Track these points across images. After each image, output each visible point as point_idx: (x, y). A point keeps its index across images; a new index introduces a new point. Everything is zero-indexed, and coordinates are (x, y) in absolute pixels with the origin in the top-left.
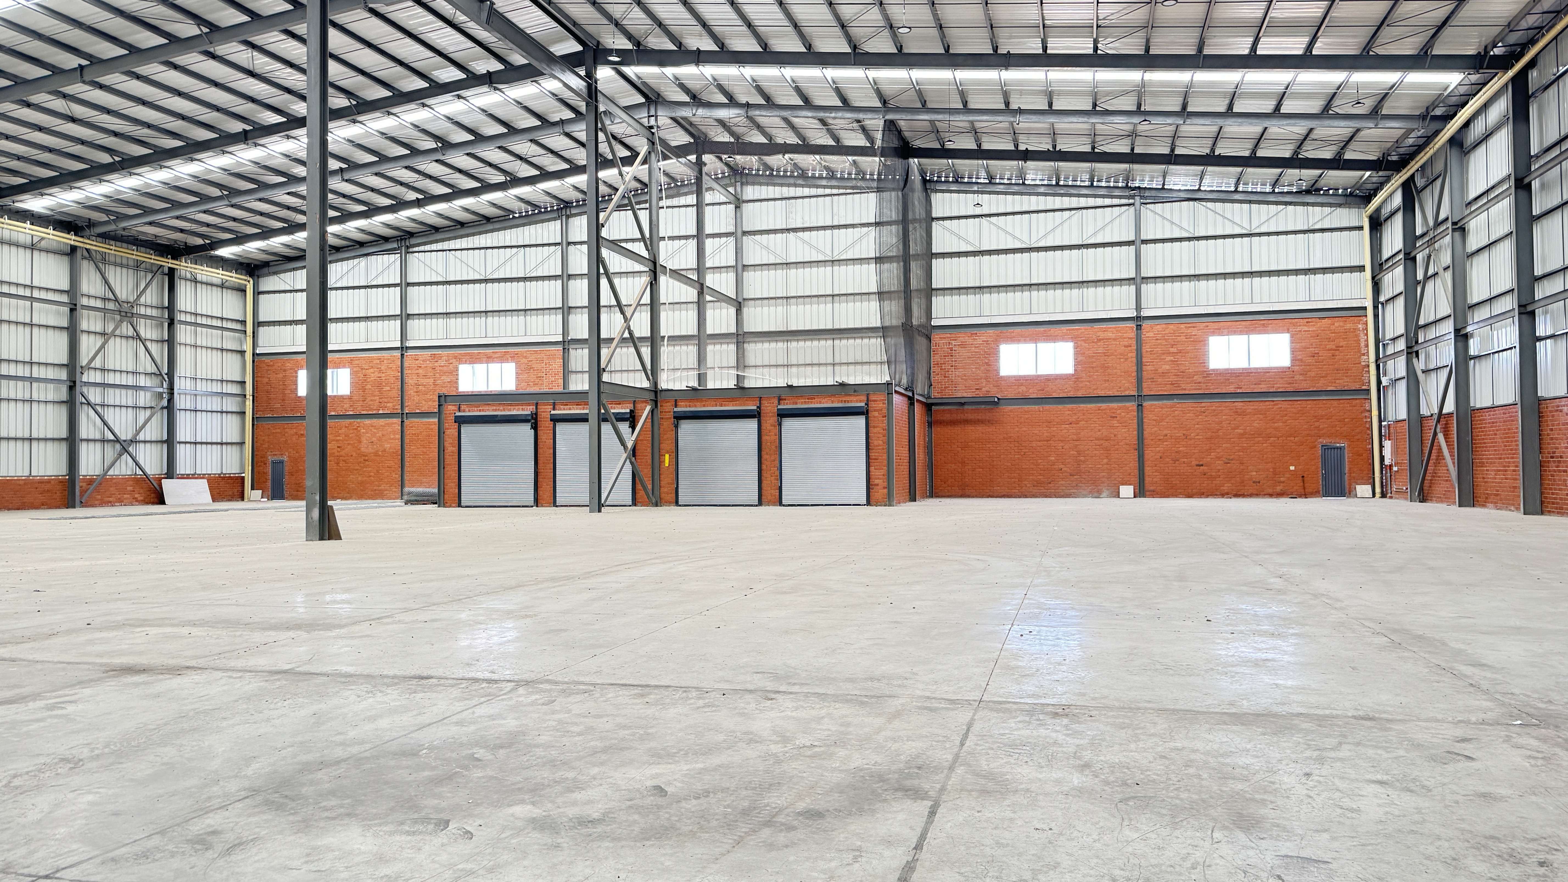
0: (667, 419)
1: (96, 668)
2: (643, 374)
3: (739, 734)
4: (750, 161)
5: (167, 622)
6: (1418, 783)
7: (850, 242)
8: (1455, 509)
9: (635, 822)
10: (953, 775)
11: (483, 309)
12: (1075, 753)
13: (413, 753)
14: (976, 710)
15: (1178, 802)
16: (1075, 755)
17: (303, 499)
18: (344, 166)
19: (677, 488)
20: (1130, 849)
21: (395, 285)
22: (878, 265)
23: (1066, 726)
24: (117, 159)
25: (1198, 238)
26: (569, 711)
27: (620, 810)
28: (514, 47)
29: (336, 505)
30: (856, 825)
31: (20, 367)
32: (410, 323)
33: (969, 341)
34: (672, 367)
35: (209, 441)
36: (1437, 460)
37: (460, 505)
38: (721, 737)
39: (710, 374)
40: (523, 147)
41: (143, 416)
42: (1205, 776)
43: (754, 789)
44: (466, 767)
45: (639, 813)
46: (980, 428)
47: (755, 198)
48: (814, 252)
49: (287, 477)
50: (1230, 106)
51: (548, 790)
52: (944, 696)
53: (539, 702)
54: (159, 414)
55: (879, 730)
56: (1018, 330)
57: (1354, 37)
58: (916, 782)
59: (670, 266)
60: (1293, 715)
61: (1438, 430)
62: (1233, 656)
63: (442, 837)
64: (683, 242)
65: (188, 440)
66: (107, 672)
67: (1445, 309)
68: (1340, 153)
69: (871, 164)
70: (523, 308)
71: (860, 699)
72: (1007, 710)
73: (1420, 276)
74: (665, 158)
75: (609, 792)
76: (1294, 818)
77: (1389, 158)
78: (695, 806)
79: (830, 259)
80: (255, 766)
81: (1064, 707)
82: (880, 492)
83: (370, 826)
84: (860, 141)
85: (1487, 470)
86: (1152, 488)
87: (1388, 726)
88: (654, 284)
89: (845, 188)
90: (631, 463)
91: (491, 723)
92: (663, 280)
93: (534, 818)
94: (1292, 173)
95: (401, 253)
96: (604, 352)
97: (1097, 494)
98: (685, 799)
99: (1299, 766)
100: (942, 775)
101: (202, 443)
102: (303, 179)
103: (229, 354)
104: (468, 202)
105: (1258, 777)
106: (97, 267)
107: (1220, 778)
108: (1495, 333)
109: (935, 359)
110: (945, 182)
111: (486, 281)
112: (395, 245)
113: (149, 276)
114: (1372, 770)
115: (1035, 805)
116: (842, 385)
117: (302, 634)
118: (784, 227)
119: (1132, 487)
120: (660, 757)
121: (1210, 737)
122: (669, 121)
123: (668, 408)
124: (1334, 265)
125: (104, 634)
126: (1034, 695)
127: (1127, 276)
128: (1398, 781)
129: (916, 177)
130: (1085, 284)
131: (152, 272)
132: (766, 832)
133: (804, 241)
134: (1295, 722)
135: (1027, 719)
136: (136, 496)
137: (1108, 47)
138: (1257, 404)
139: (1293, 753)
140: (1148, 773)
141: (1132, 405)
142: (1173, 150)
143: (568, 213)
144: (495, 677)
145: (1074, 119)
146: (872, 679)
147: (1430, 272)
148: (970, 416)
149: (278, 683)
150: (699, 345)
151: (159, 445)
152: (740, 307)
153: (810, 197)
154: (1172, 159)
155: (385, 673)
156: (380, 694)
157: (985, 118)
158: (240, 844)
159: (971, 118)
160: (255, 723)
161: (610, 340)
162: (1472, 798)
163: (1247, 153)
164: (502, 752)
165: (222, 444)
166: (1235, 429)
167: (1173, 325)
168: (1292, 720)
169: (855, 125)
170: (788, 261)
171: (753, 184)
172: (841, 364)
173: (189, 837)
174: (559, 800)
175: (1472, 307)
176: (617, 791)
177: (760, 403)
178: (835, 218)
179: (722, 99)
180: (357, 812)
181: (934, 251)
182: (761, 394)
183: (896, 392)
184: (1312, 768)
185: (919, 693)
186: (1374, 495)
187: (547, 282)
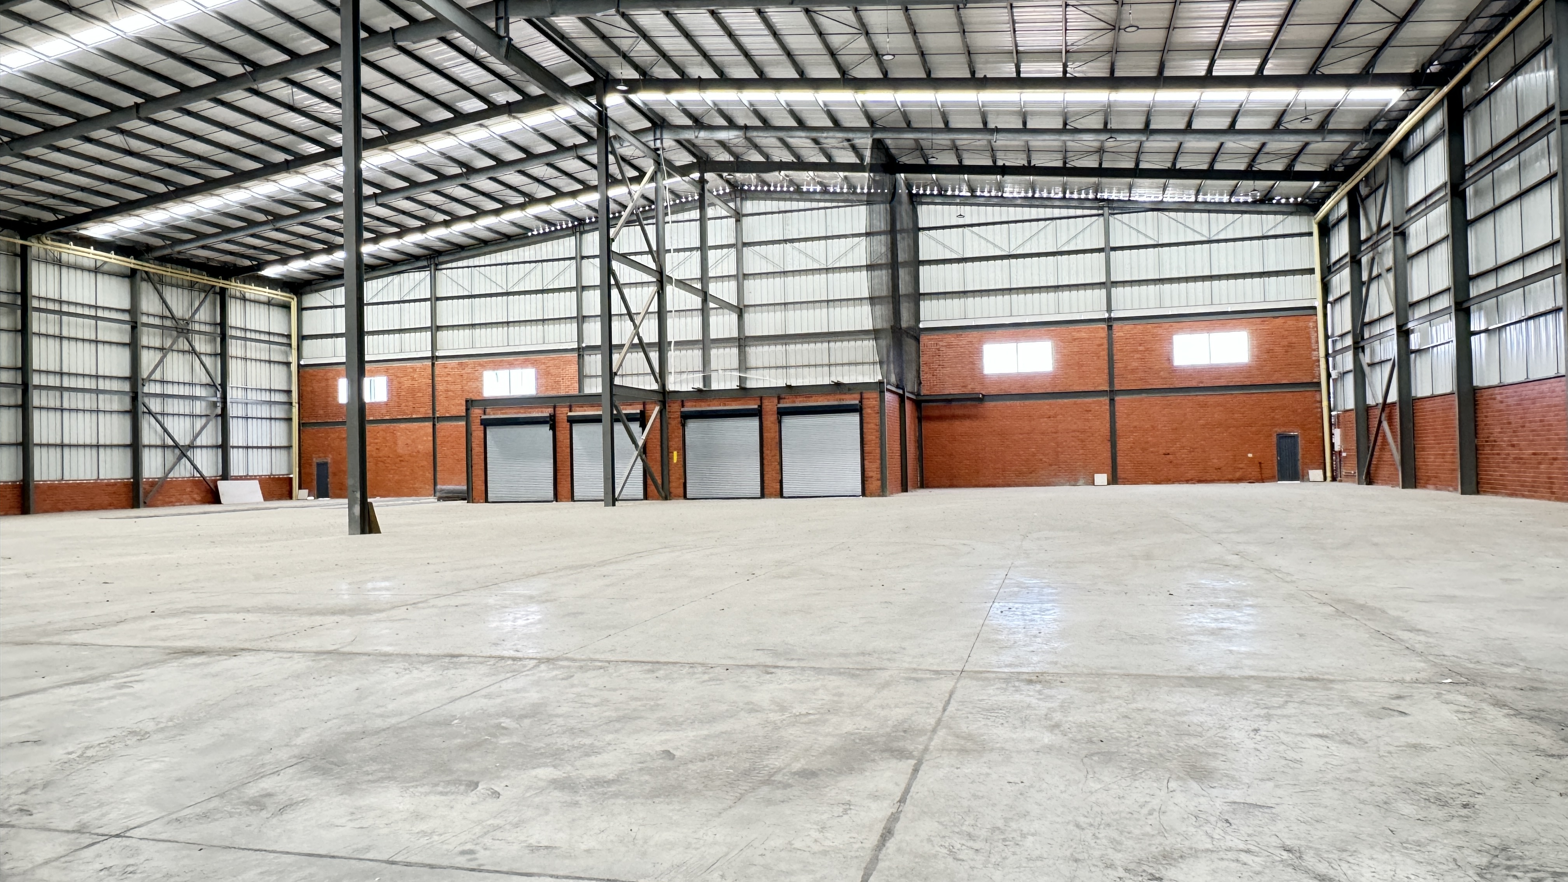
0: (675, 418)
1: (160, 651)
2: (652, 377)
3: (740, 704)
4: (749, 179)
5: (223, 609)
6: (1355, 737)
7: (842, 251)
8: (1399, 490)
9: (647, 782)
10: (936, 737)
11: (505, 320)
12: (1047, 715)
13: (446, 723)
14: (958, 679)
15: (1138, 756)
16: (1046, 717)
17: (345, 497)
18: (378, 191)
19: (685, 484)
20: (1093, 799)
21: (426, 300)
22: (869, 272)
23: (1039, 691)
24: (172, 188)
25: (1162, 245)
26: (586, 686)
27: (633, 772)
28: (531, 79)
29: (376, 502)
30: (847, 782)
31: (87, 380)
32: (440, 334)
33: (955, 342)
34: (678, 370)
35: (260, 445)
36: (1382, 445)
37: (486, 501)
38: (724, 707)
39: (714, 376)
40: (540, 170)
41: (199, 423)
42: (1163, 733)
43: (754, 752)
44: (494, 735)
45: (650, 774)
46: (967, 423)
47: (754, 212)
48: (809, 261)
49: (331, 477)
50: (1189, 123)
51: (567, 755)
52: (930, 668)
53: (560, 677)
54: (214, 421)
55: (870, 698)
56: (999, 330)
57: (1303, 58)
58: (901, 744)
59: (675, 276)
60: (1244, 677)
61: (1383, 418)
62: (1192, 626)
63: (472, 797)
64: (688, 253)
65: (241, 445)
66: (170, 654)
67: (1388, 307)
68: (1291, 165)
69: (862, 179)
70: (541, 318)
71: (853, 672)
72: (986, 679)
73: (1365, 277)
74: (670, 176)
75: (623, 757)
76: (1242, 769)
77: (1336, 169)
78: (700, 767)
79: (825, 267)
80: (304, 736)
81: (1038, 675)
82: (874, 484)
83: (408, 788)
84: (852, 159)
85: (1428, 455)
86: (1123, 476)
87: (1330, 685)
88: (661, 293)
89: (838, 201)
90: (643, 460)
91: (516, 696)
92: (669, 289)
93: (555, 779)
94: (1247, 184)
95: (430, 270)
96: (616, 357)
97: (1074, 482)
98: (691, 762)
99: (1248, 722)
100: (926, 737)
101: (253, 447)
102: (339, 205)
103: (276, 366)
104: (490, 221)
105: (1211, 733)
106: (155, 288)
107: (1176, 734)
108: (1434, 328)
109: (923, 359)
110: (930, 195)
111: (508, 294)
112: (425, 263)
113: (203, 295)
114: (1315, 725)
115: (1009, 762)
116: (838, 384)
117: (346, 619)
118: (782, 238)
119: (1106, 475)
120: (668, 724)
121: (1169, 698)
122: (674, 143)
123: (675, 408)
124: (1286, 269)
125: (167, 621)
126: (1011, 664)
127: (1098, 281)
128: (1337, 734)
129: (902, 191)
130: (1060, 288)
131: (205, 291)
132: (764, 790)
133: (800, 251)
134: (1246, 684)
135: (1004, 686)
136: (194, 496)
137: (1076, 70)
138: (1218, 397)
139: (1243, 711)
140: (1112, 731)
141: (1105, 400)
142: (1137, 164)
143: (582, 230)
144: (519, 655)
145: (1046, 137)
146: (863, 654)
147: (1375, 273)
148: (957, 412)
149: (324, 662)
150: (703, 349)
151: (214, 450)
152: (742, 313)
153: (805, 210)
154: (1137, 173)
155: (420, 652)
156: (416, 671)
157: (965, 136)
158: (291, 805)
159: (952, 137)
160: (304, 698)
161: (621, 346)
162: (1403, 748)
163: (1205, 167)
164: (527, 722)
165: (271, 448)
166: (1197, 420)
167: (1140, 327)
168: (1244, 682)
169: (846, 144)
170: (786, 270)
171: (753, 199)
172: (836, 365)
173: (246, 799)
174: (578, 764)
175: (1414, 305)
176: (629, 755)
177: (761, 403)
178: (830, 229)
179: (723, 122)
180: (396, 775)
181: (921, 259)
182: (762, 394)
183: (888, 390)
184: (1260, 724)
185: (906, 665)
186: (1325, 479)
187: (562, 294)
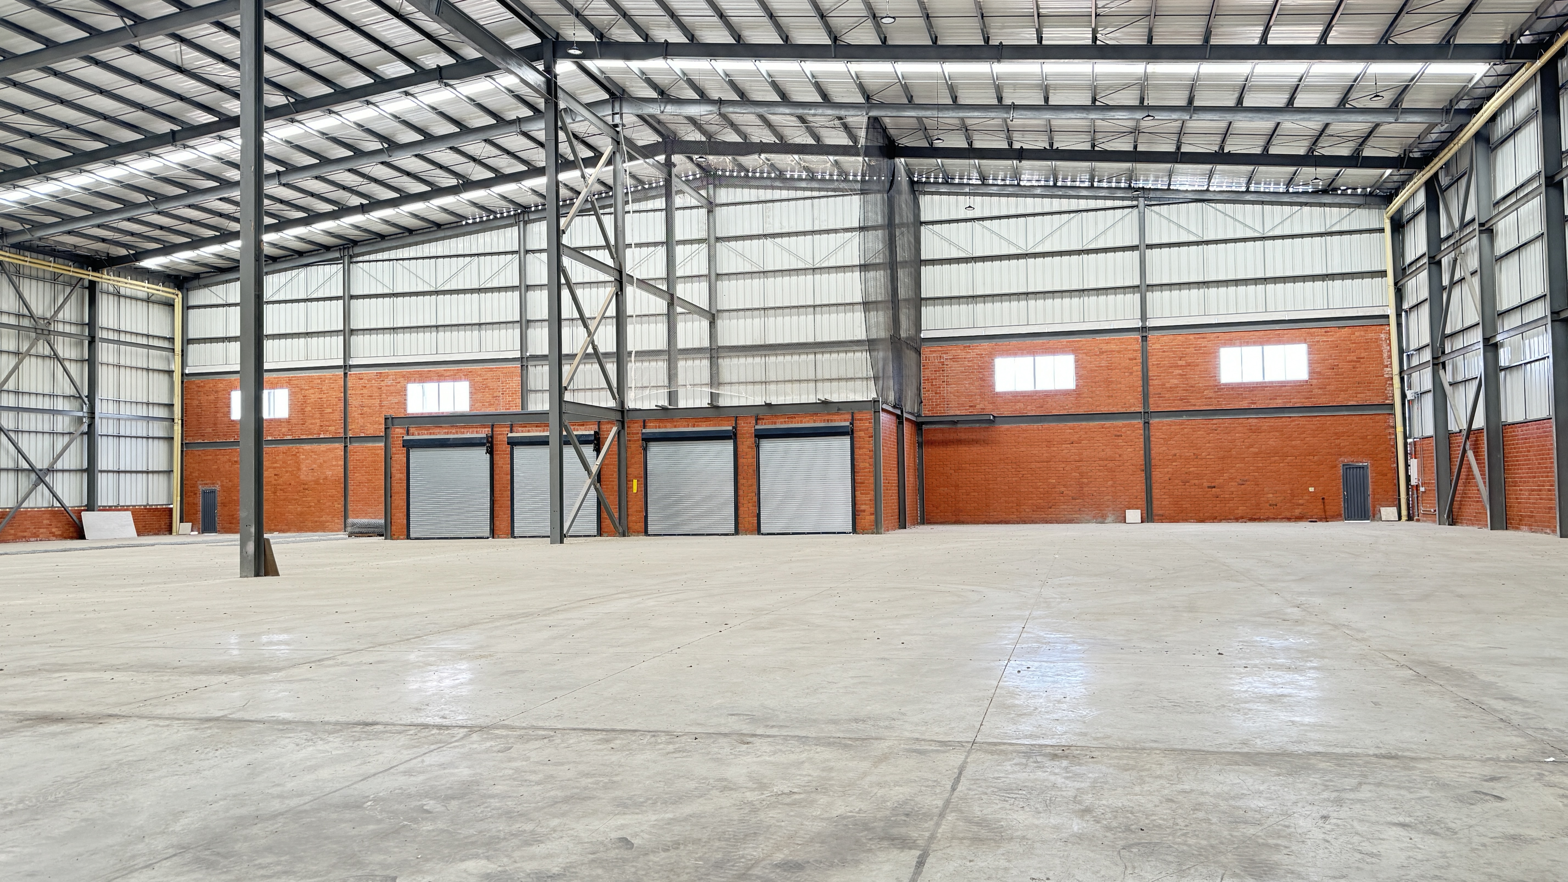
0: (635, 441)
1: (11, 717)
2: (609, 392)
3: (711, 781)
4: (722, 162)
5: (87, 666)
6: (1443, 825)
7: (832, 248)
8: (1487, 532)
9: (598, 876)
10: (944, 822)
11: (434, 323)
12: (1075, 797)
13: (357, 805)
14: (969, 752)
15: (1185, 848)
16: (1075, 800)
17: (236, 533)
18: (281, 169)
19: (646, 517)
21: (337, 298)
22: (863, 273)
23: (1066, 768)
24: (33, 162)
25: (1207, 242)
26: (527, 759)
27: (582, 864)
28: (467, 39)
29: (274, 538)
32: (353, 339)
33: (962, 354)
34: (639, 385)
35: (134, 469)
36: (1467, 479)
37: (408, 537)
38: (692, 785)
39: (681, 392)
40: (476, 147)
41: (61, 442)
42: (1214, 820)
43: (728, 840)
44: (414, 820)
45: (603, 867)
46: (975, 449)
47: (729, 201)
48: (793, 259)
49: (219, 508)
50: (1240, 100)
51: (504, 844)
52: (936, 738)
53: (495, 749)
54: (79, 440)
55: (865, 774)
56: (1014, 342)
57: (1372, 25)
58: (903, 830)
59: (637, 275)
60: (1310, 754)
61: (1467, 447)
62: (1246, 691)
64: (652, 249)
65: (110, 468)
66: (21, 721)
67: (1473, 316)
68: (1358, 150)
69: (855, 164)
70: (477, 322)
71: (843, 741)
72: (1002, 752)
73: (1446, 281)
74: (631, 158)
75: (571, 846)
76: (1309, 864)
77: (1411, 155)
78: (663, 859)
79: (811, 266)
80: (184, 821)
81: (1064, 748)
82: (867, 519)
84: (843, 140)
85: (1521, 490)
86: (1161, 512)
87: (1412, 764)
88: (620, 294)
89: (827, 190)
90: (596, 489)
91: (442, 772)
92: (630, 290)
93: (488, 874)
94: (1308, 172)
95: (343, 263)
96: (566, 369)
97: (1101, 519)
98: (652, 852)
99: (1315, 808)
100: (932, 823)
101: (125, 472)
102: (237, 184)
103: (156, 374)
104: (417, 207)
105: (1271, 821)
106: (11, 280)
107: (1230, 822)
108: (1527, 342)
109: (926, 373)
110: (934, 183)
111: (437, 293)
112: (337, 255)
113: (68, 290)
114: (1394, 811)
115: (1032, 854)
116: (825, 403)
117: (236, 679)
118: (761, 232)
119: (1139, 511)
120: (625, 806)
121: (1220, 778)
122: (635, 119)
123: (636, 430)
124: (1354, 270)
125: (18, 681)
126: (1031, 735)
127: (1131, 284)
128: (1421, 823)
129: (902, 178)
130: (1086, 292)
131: (70, 285)
133: (782, 248)
134: (1312, 761)
135: (1024, 761)
136: (54, 530)
137: (1108, 37)
138: (1273, 420)
139: (1309, 794)
140: (1154, 818)
141: (1138, 423)
142: (1178, 148)
143: (526, 219)
144: (446, 722)
145: (1072, 115)
146: (856, 720)
147: (1457, 277)
148: (963, 436)
149: (209, 731)
150: (669, 361)
151: (79, 475)
152: (714, 319)
153: (789, 200)
154: (1178, 157)
155: (326, 719)
156: (321, 742)
157: (976, 114)
159: (961, 114)
160: (184, 774)
161: (573, 356)
162: (1500, 840)
163: (1258, 151)
164: (454, 804)
165: (147, 472)
166: (1248, 448)
167: (1180, 337)
168: (1309, 759)
169: (837, 122)
170: (766, 269)
171: (727, 186)
172: (823, 380)
174: (517, 854)
175: (1502, 314)
176: (578, 843)
177: (736, 423)
178: (816, 222)
179: (694, 95)
180: (295, 869)
181: (923, 258)
182: (737, 413)
183: (884, 410)
184: (1330, 810)
185: (907, 734)
186: (1400, 518)
187: (503, 294)
